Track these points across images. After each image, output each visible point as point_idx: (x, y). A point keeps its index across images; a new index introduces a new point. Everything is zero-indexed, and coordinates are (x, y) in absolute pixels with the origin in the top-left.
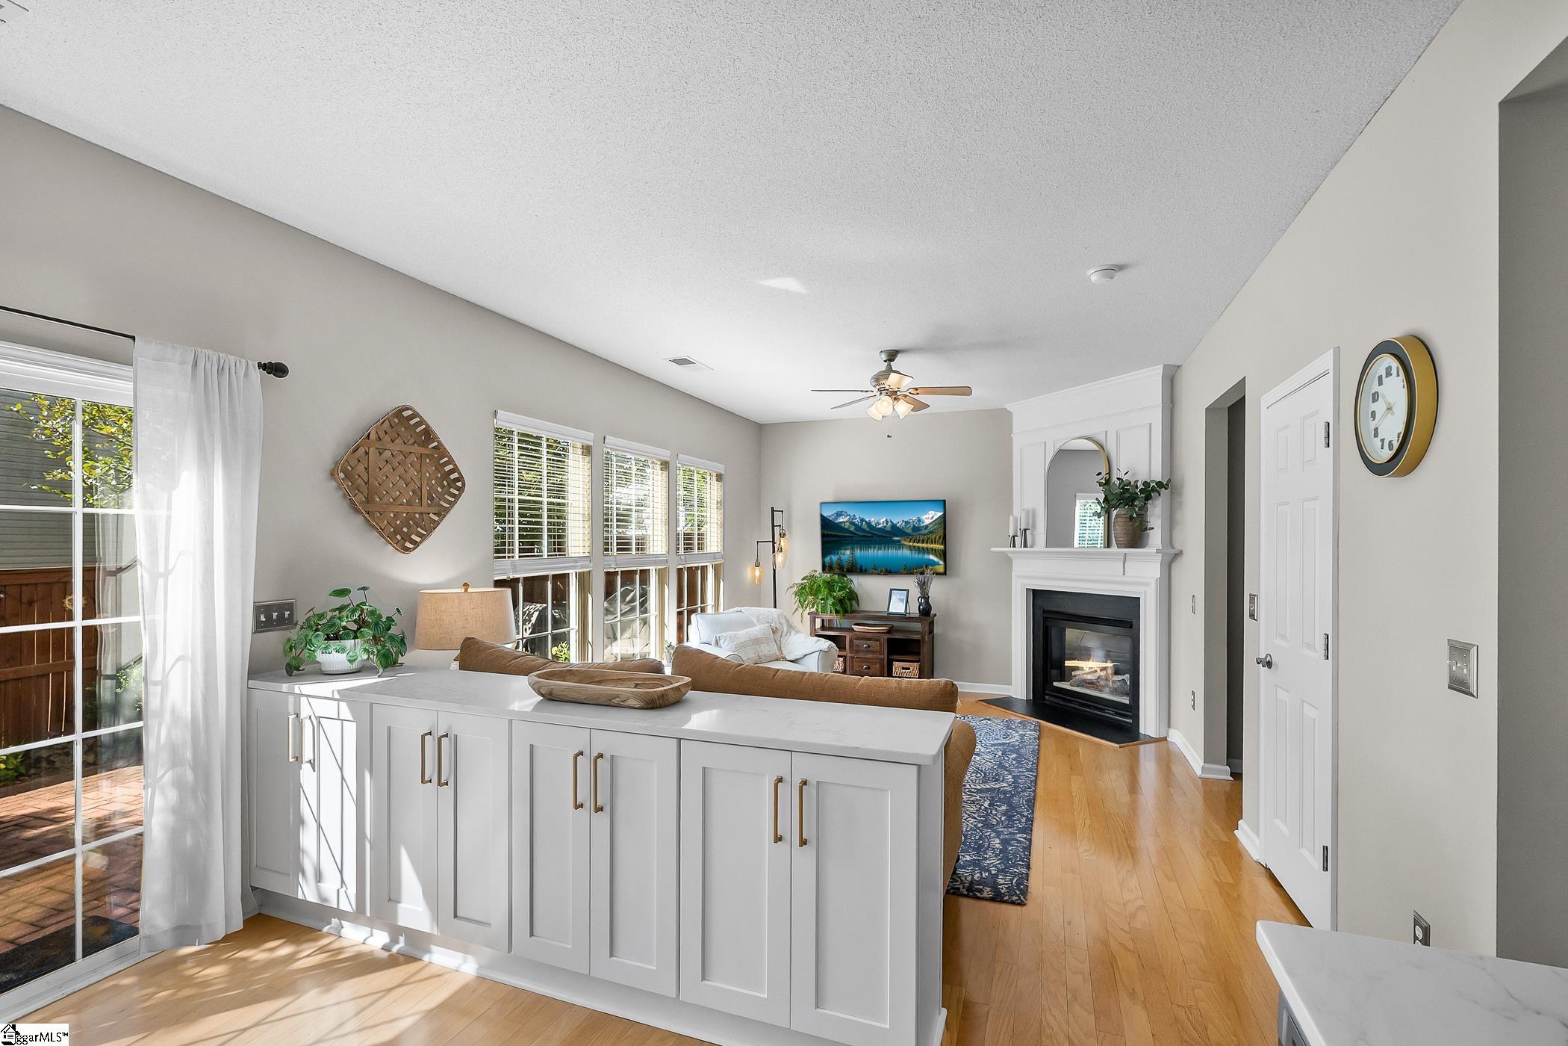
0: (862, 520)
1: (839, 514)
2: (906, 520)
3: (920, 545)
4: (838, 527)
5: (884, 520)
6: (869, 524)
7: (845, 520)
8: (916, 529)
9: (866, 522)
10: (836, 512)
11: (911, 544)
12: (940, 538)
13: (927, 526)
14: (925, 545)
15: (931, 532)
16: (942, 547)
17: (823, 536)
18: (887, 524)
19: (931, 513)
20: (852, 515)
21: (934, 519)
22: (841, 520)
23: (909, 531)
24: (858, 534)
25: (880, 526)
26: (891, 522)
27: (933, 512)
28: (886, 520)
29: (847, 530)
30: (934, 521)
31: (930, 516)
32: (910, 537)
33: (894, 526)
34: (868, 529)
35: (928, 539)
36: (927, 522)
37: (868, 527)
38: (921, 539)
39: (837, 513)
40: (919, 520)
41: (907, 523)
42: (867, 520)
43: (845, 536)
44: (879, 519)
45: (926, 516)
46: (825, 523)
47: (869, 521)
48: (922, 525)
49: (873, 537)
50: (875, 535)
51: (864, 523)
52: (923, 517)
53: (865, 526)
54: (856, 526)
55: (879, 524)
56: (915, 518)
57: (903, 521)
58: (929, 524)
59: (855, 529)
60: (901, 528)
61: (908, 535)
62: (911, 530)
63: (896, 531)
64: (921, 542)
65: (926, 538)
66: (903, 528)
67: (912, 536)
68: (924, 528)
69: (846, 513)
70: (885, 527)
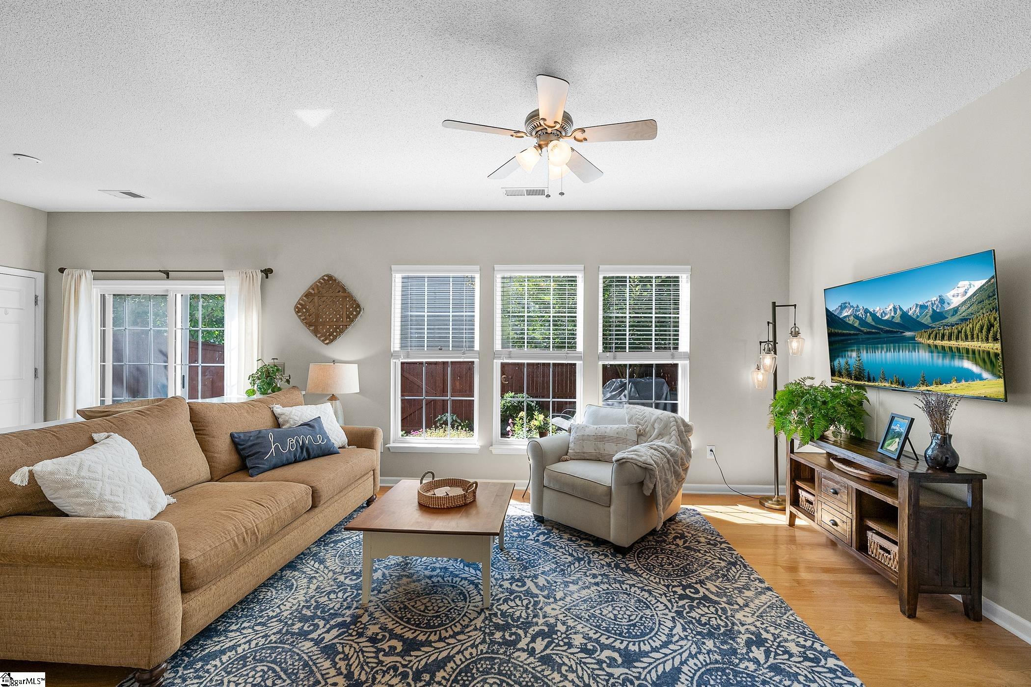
0: (866, 311)
1: (843, 307)
2: (921, 303)
3: (946, 343)
4: (843, 323)
5: (891, 307)
6: (873, 315)
7: (849, 313)
8: (938, 316)
9: (870, 313)
10: (840, 305)
11: (931, 342)
13: (955, 311)
14: (953, 343)
15: (964, 320)
17: (830, 335)
18: (895, 313)
19: (963, 284)
20: (855, 306)
21: (968, 295)
22: (845, 313)
23: (926, 320)
24: (862, 331)
25: (886, 318)
26: (900, 309)
27: (967, 283)
28: (894, 308)
29: (852, 327)
30: (970, 297)
31: (961, 290)
32: (930, 330)
33: (904, 315)
34: (873, 323)
35: (960, 332)
36: (956, 302)
37: (873, 320)
38: (947, 332)
39: (841, 306)
40: (942, 301)
41: (923, 307)
42: (871, 310)
43: (850, 334)
44: (885, 307)
45: (955, 291)
46: (832, 319)
47: (874, 311)
48: (947, 308)
49: (879, 333)
50: (882, 330)
51: (868, 314)
52: (948, 294)
53: (869, 320)
54: (863, 322)
55: (886, 314)
56: (935, 299)
57: (917, 305)
58: (959, 306)
59: (859, 324)
60: (915, 317)
61: (927, 327)
62: (929, 319)
63: (908, 322)
64: (946, 337)
65: (956, 331)
66: (918, 316)
67: (932, 328)
68: (951, 313)
69: (849, 304)
70: (893, 317)
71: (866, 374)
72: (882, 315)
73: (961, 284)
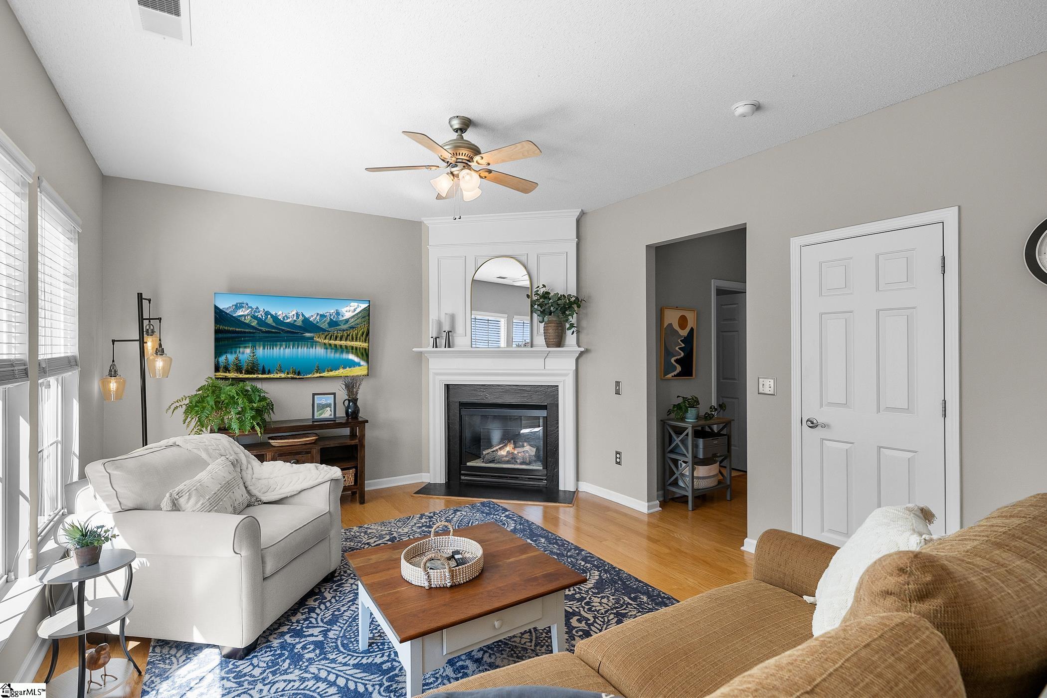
0: (267, 313)
1: (238, 306)
2: (321, 313)
3: (338, 342)
4: (237, 321)
5: (294, 313)
6: (275, 318)
7: (246, 313)
8: (333, 324)
9: (272, 315)
10: (234, 303)
11: (326, 341)
12: (363, 333)
13: (347, 321)
14: (343, 343)
15: (352, 328)
16: (365, 345)
17: (217, 332)
18: (298, 317)
19: (354, 305)
20: (254, 307)
21: (356, 312)
22: (240, 313)
23: (324, 326)
24: (260, 330)
25: (288, 321)
26: (303, 315)
27: (356, 304)
28: (297, 314)
29: (248, 325)
30: (357, 314)
31: (352, 308)
32: (327, 333)
33: (306, 321)
34: (274, 324)
35: (348, 335)
36: (348, 315)
37: (274, 321)
38: (339, 335)
39: (236, 305)
40: (338, 313)
41: (322, 316)
42: (273, 313)
43: (245, 332)
44: (287, 312)
45: (348, 308)
46: (220, 316)
47: (276, 314)
48: (341, 318)
49: (279, 333)
50: (283, 330)
51: (269, 316)
52: (343, 310)
53: (270, 320)
54: (260, 321)
55: (288, 318)
56: (333, 311)
57: (318, 314)
58: (350, 318)
59: (258, 323)
60: (315, 322)
61: (324, 330)
62: (327, 325)
63: (308, 326)
64: (338, 339)
65: (346, 335)
66: (318, 322)
67: (328, 331)
68: (344, 323)
69: (247, 304)
70: (295, 321)
71: (261, 368)
72: (284, 318)
73: (352, 304)
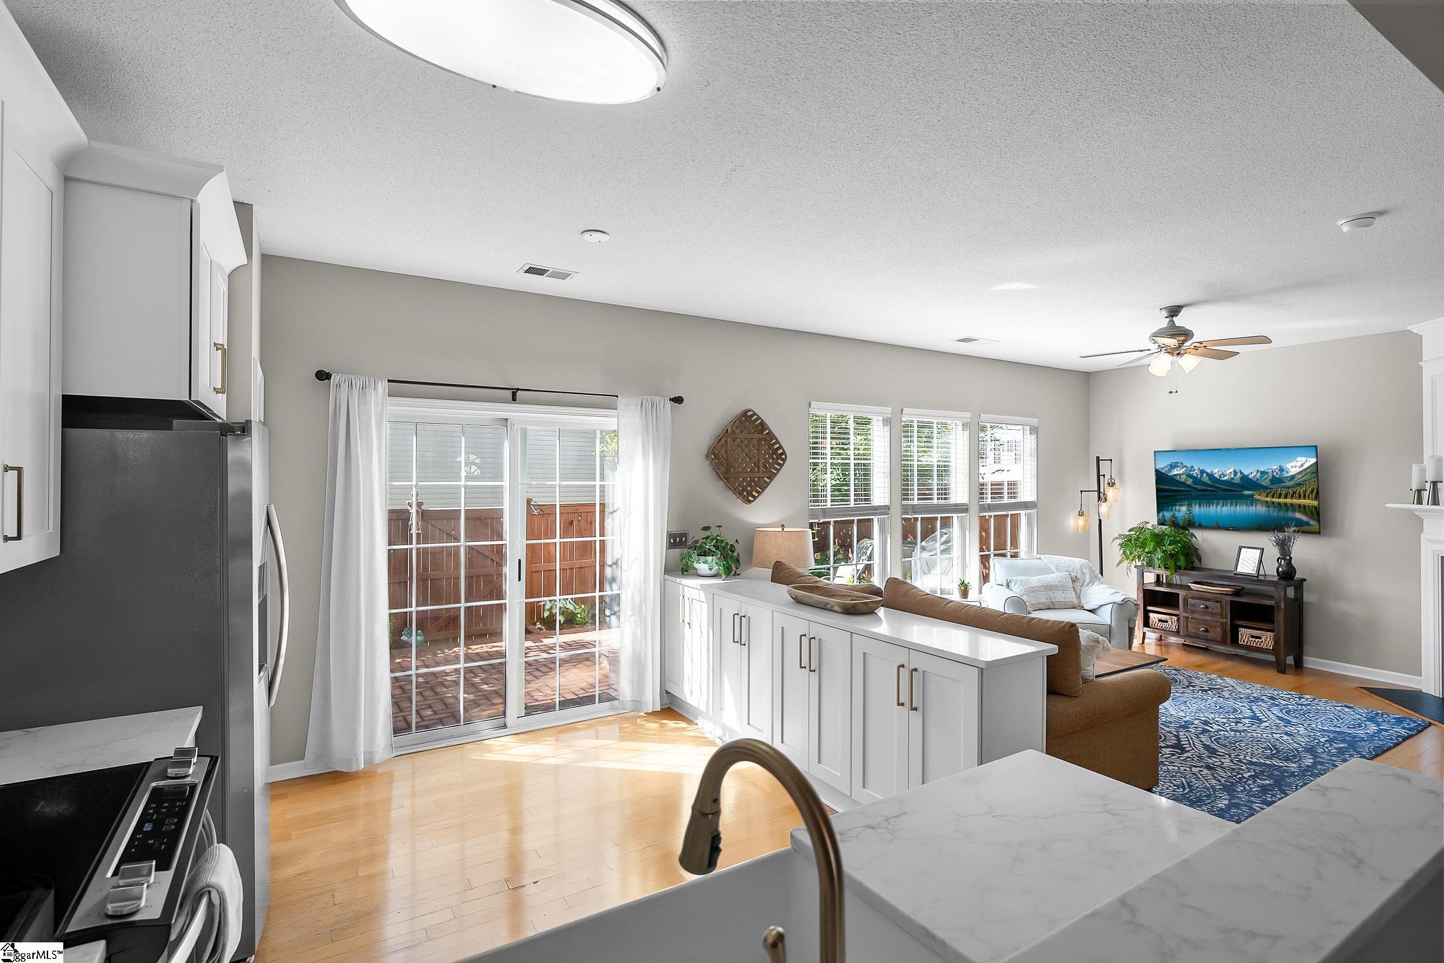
0: (1202, 472)
1: (1173, 466)
2: (1262, 470)
3: (1282, 500)
4: (1173, 480)
5: (1231, 470)
6: (1211, 476)
7: (1181, 472)
8: (1276, 480)
9: (1207, 474)
10: (1169, 463)
11: (1268, 499)
12: (1312, 491)
13: (1293, 477)
14: (1289, 501)
15: (1299, 484)
16: (1315, 503)
17: (1158, 490)
18: (1235, 475)
19: (1301, 459)
20: (1189, 466)
21: (1304, 467)
22: (1175, 472)
23: (1266, 483)
24: (1197, 489)
25: (1226, 478)
26: (1241, 473)
27: (1303, 459)
28: (1234, 471)
29: (1183, 484)
30: (1306, 469)
31: (1299, 464)
32: (1268, 491)
33: (1245, 478)
34: (1210, 482)
35: (1294, 493)
36: (1293, 471)
37: (1210, 479)
38: (1284, 493)
39: (1171, 465)
40: (1281, 470)
41: (1263, 473)
42: (1209, 471)
43: (1181, 491)
44: (1224, 470)
45: (1293, 464)
46: (1160, 477)
47: (1212, 472)
48: (1285, 475)
49: (1216, 491)
50: (1219, 488)
51: (1205, 474)
52: (1287, 465)
53: (1205, 478)
54: (1195, 479)
55: (1225, 476)
56: (1276, 467)
57: (1258, 471)
58: (1296, 474)
59: (1193, 482)
60: (1255, 480)
61: (1265, 488)
62: (1269, 483)
63: (1247, 483)
64: (1283, 496)
65: (1291, 492)
66: (1258, 479)
67: (1270, 489)
68: (1289, 479)
69: (1182, 464)
70: (1232, 479)
72: (1220, 476)
73: (1299, 459)
